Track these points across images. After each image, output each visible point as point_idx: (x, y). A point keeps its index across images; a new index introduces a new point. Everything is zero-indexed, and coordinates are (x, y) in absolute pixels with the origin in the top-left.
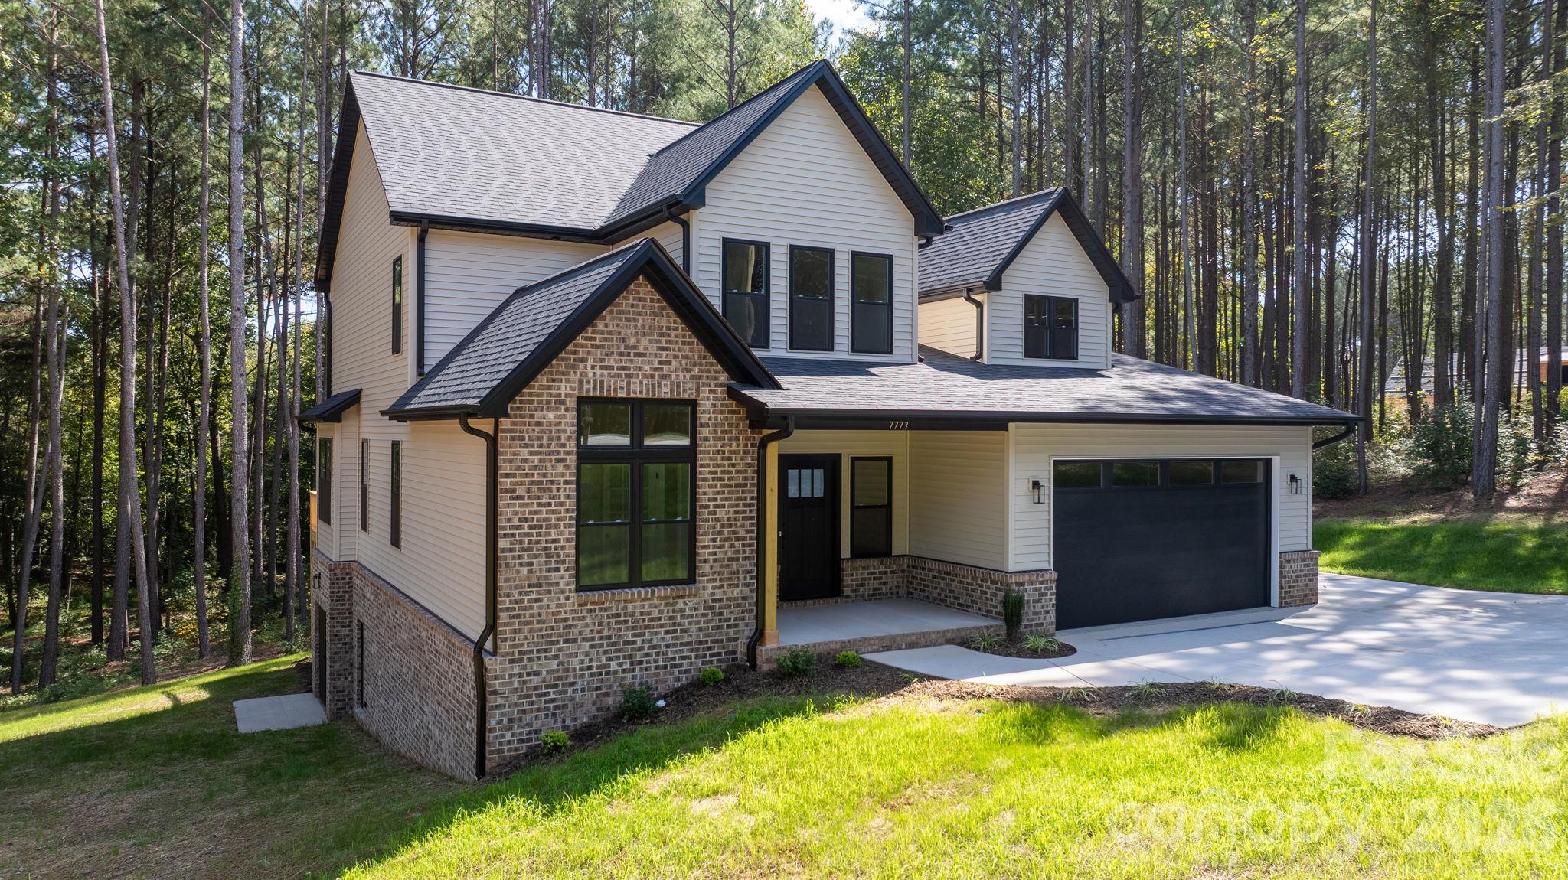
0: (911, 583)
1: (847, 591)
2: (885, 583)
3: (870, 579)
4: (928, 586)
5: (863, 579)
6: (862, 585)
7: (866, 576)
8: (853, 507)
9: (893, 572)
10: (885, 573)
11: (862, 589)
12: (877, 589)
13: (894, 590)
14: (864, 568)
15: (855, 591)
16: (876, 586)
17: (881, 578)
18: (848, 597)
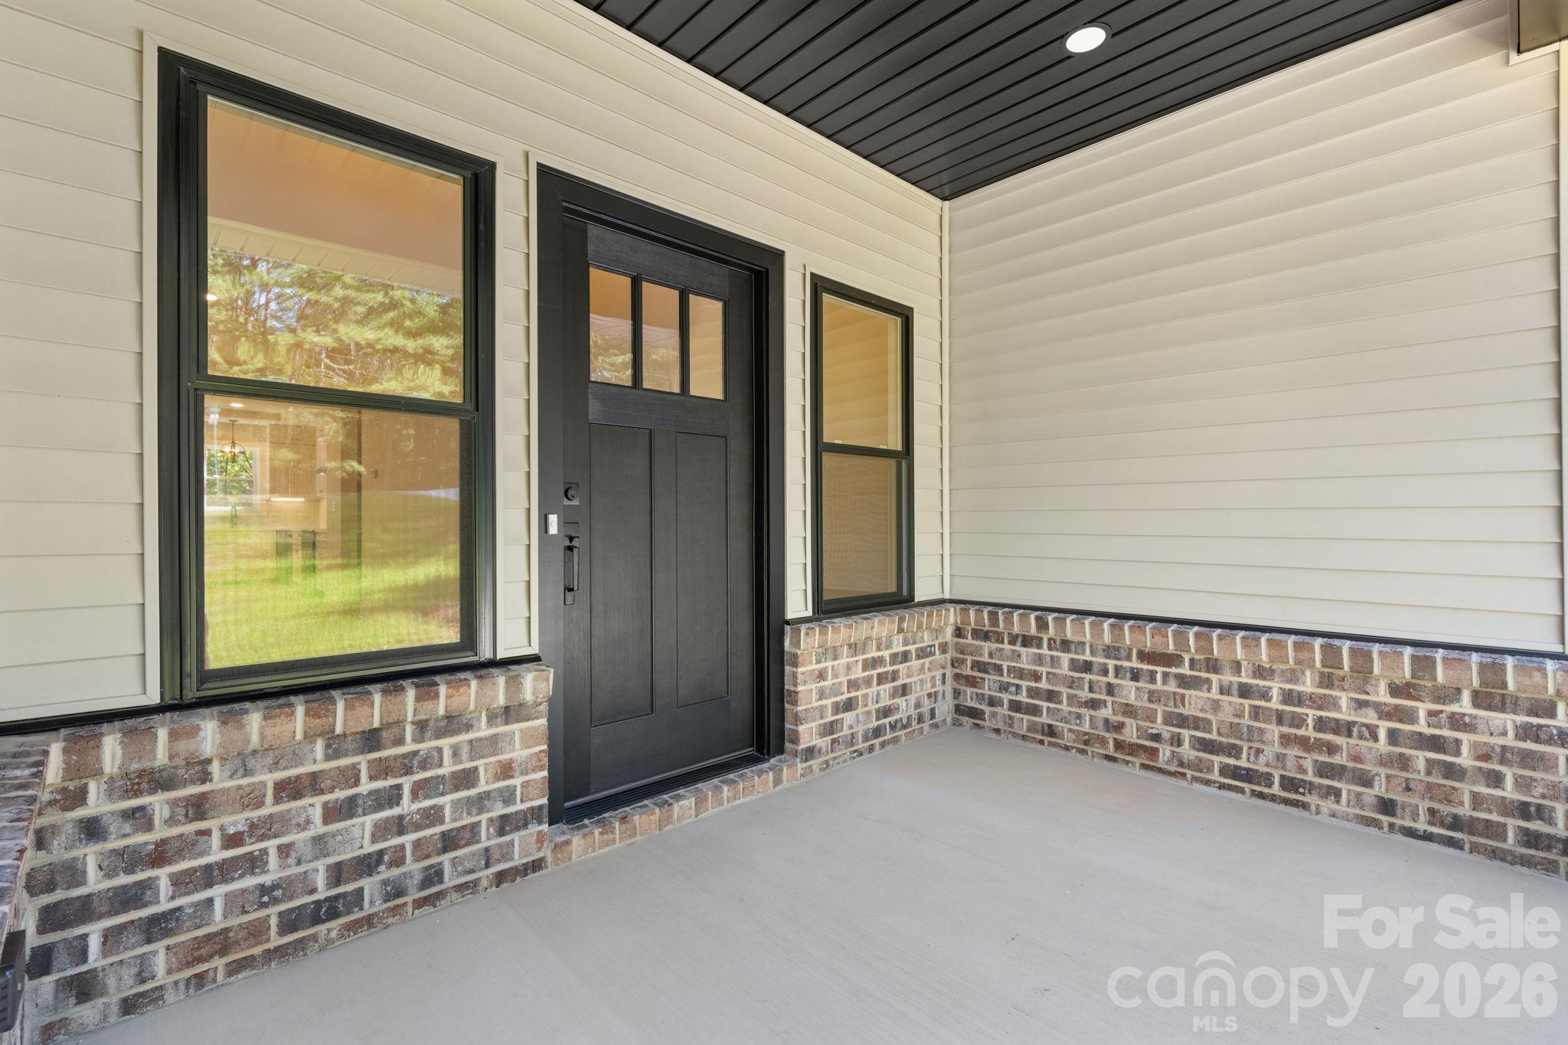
0: (972, 682)
1: (808, 734)
2: (904, 690)
3: (868, 682)
4: (1051, 696)
5: (853, 685)
6: (849, 705)
7: (858, 673)
8: (819, 447)
9: (923, 653)
10: (905, 657)
11: (848, 717)
12: (886, 712)
13: (925, 709)
14: (854, 648)
15: (830, 729)
16: (885, 702)
17: (894, 676)
18: (810, 753)
